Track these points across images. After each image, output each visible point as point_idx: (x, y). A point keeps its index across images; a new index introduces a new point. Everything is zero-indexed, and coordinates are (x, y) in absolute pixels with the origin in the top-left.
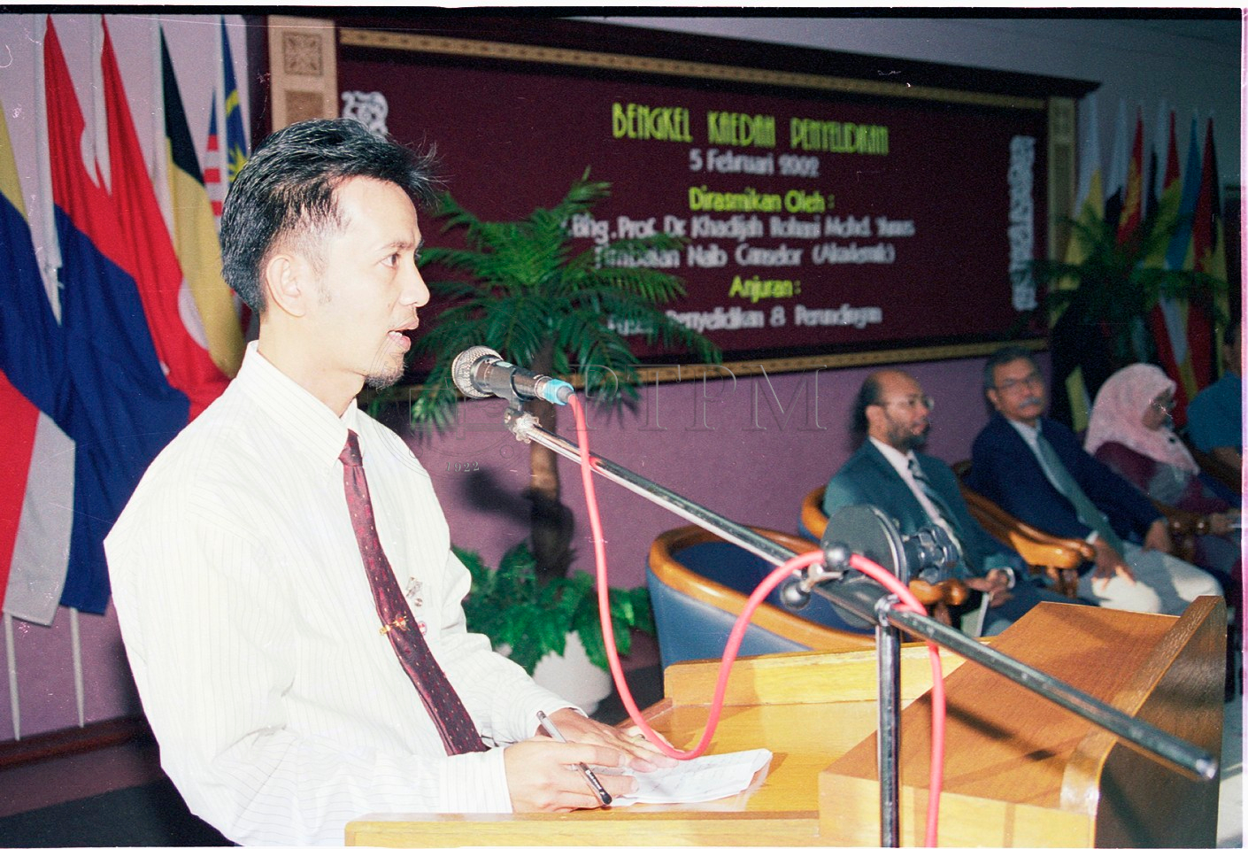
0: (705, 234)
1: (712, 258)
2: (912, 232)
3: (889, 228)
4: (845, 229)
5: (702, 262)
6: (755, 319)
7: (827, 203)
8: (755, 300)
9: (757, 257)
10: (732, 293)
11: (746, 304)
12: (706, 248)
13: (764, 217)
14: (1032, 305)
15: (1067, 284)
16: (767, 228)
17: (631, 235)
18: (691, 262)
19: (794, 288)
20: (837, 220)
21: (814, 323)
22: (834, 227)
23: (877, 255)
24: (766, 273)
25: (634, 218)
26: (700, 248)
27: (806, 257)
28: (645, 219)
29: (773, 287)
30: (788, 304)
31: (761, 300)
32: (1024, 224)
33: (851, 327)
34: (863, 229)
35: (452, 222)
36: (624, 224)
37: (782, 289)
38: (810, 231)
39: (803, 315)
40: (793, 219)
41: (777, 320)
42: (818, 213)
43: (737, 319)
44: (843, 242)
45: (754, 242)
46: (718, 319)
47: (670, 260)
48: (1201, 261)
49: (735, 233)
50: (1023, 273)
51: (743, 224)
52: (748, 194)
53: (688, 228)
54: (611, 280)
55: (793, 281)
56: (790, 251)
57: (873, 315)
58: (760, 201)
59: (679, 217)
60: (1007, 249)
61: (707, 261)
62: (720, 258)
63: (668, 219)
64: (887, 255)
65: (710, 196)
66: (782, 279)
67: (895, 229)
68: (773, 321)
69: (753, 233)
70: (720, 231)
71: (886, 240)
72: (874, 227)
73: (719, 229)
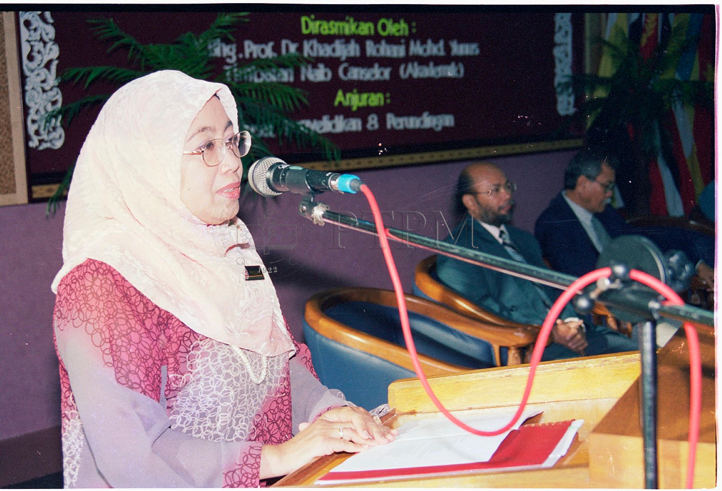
0: (314, 54)
1: (320, 75)
2: (477, 52)
3: (460, 49)
4: (425, 50)
5: (311, 77)
6: (355, 125)
7: (410, 28)
8: (354, 109)
9: (356, 73)
10: (336, 103)
11: (347, 113)
12: (315, 66)
13: (361, 40)
14: (572, 111)
15: (601, 93)
16: (363, 49)
17: (255, 56)
18: (303, 78)
19: (385, 99)
20: (418, 43)
21: (401, 127)
22: (416, 49)
23: (450, 71)
24: (363, 87)
25: (256, 42)
26: (310, 67)
27: (395, 74)
28: (266, 43)
29: (368, 98)
30: (380, 112)
31: (359, 108)
32: (566, 44)
33: (431, 130)
34: (439, 50)
35: (117, 44)
36: (249, 47)
37: (376, 99)
38: (397, 51)
39: (392, 121)
40: (383, 42)
41: (373, 126)
42: (404, 37)
43: (340, 125)
44: (423, 61)
45: (353, 62)
46: (325, 125)
47: (286, 76)
48: (704, 73)
49: (338, 54)
50: (566, 86)
51: (343, 46)
52: (348, 21)
53: (300, 49)
54: (247, 92)
55: (384, 94)
56: (382, 69)
57: (448, 120)
58: (357, 27)
59: (293, 41)
60: (553, 66)
61: (315, 77)
62: (326, 75)
63: (284, 42)
64: (458, 72)
65: (318, 23)
66: (376, 92)
67: (464, 49)
68: (369, 126)
69: (352, 54)
70: (325, 52)
71: (458, 59)
72: (448, 49)
73: (325, 51)
